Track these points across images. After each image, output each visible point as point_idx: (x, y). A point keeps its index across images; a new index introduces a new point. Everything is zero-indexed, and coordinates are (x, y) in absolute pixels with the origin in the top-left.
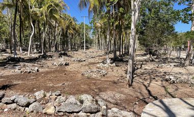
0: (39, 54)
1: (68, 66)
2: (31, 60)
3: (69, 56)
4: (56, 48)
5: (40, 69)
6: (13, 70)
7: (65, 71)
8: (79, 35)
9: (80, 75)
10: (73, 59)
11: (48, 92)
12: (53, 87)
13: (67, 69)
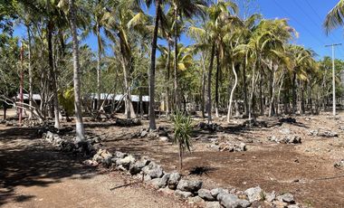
0: (245, 120)
2: (233, 130)
3: (300, 125)
4: (273, 109)
5: (248, 147)
6: (208, 145)
7: (294, 154)
8: (319, 82)
9: (330, 167)
10: (309, 131)
11: (269, 191)
12: (275, 183)
13: (299, 151)
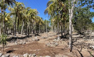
0: (26, 35)
1: (39, 41)
2: (22, 38)
3: (39, 36)
4: (33, 32)
5: (26, 43)
6: (14, 43)
7: (37, 43)
8: (44, 25)
9: (45, 45)
10: (41, 37)
11: (30, 54)
12: (32, 51)
13: (38, 42)
